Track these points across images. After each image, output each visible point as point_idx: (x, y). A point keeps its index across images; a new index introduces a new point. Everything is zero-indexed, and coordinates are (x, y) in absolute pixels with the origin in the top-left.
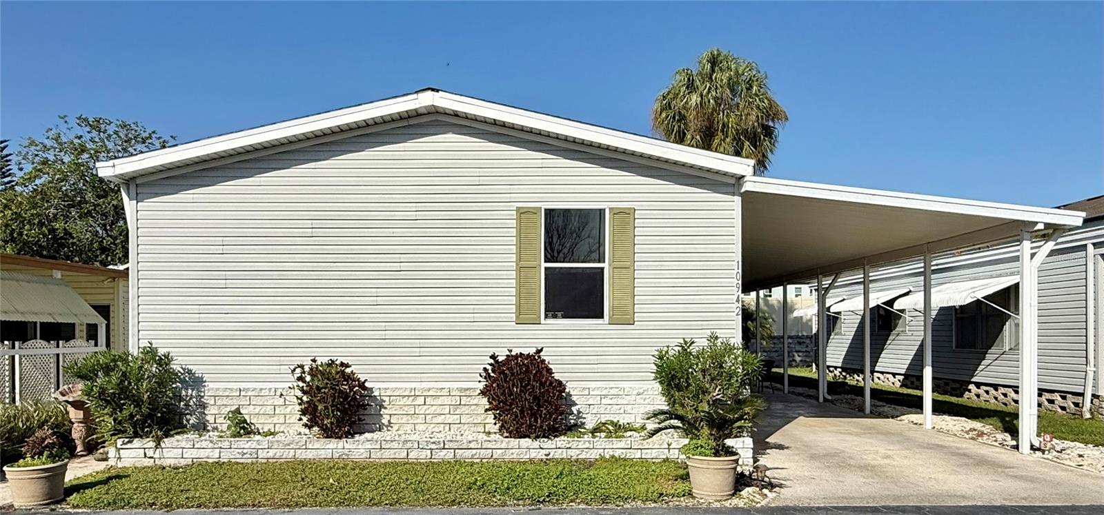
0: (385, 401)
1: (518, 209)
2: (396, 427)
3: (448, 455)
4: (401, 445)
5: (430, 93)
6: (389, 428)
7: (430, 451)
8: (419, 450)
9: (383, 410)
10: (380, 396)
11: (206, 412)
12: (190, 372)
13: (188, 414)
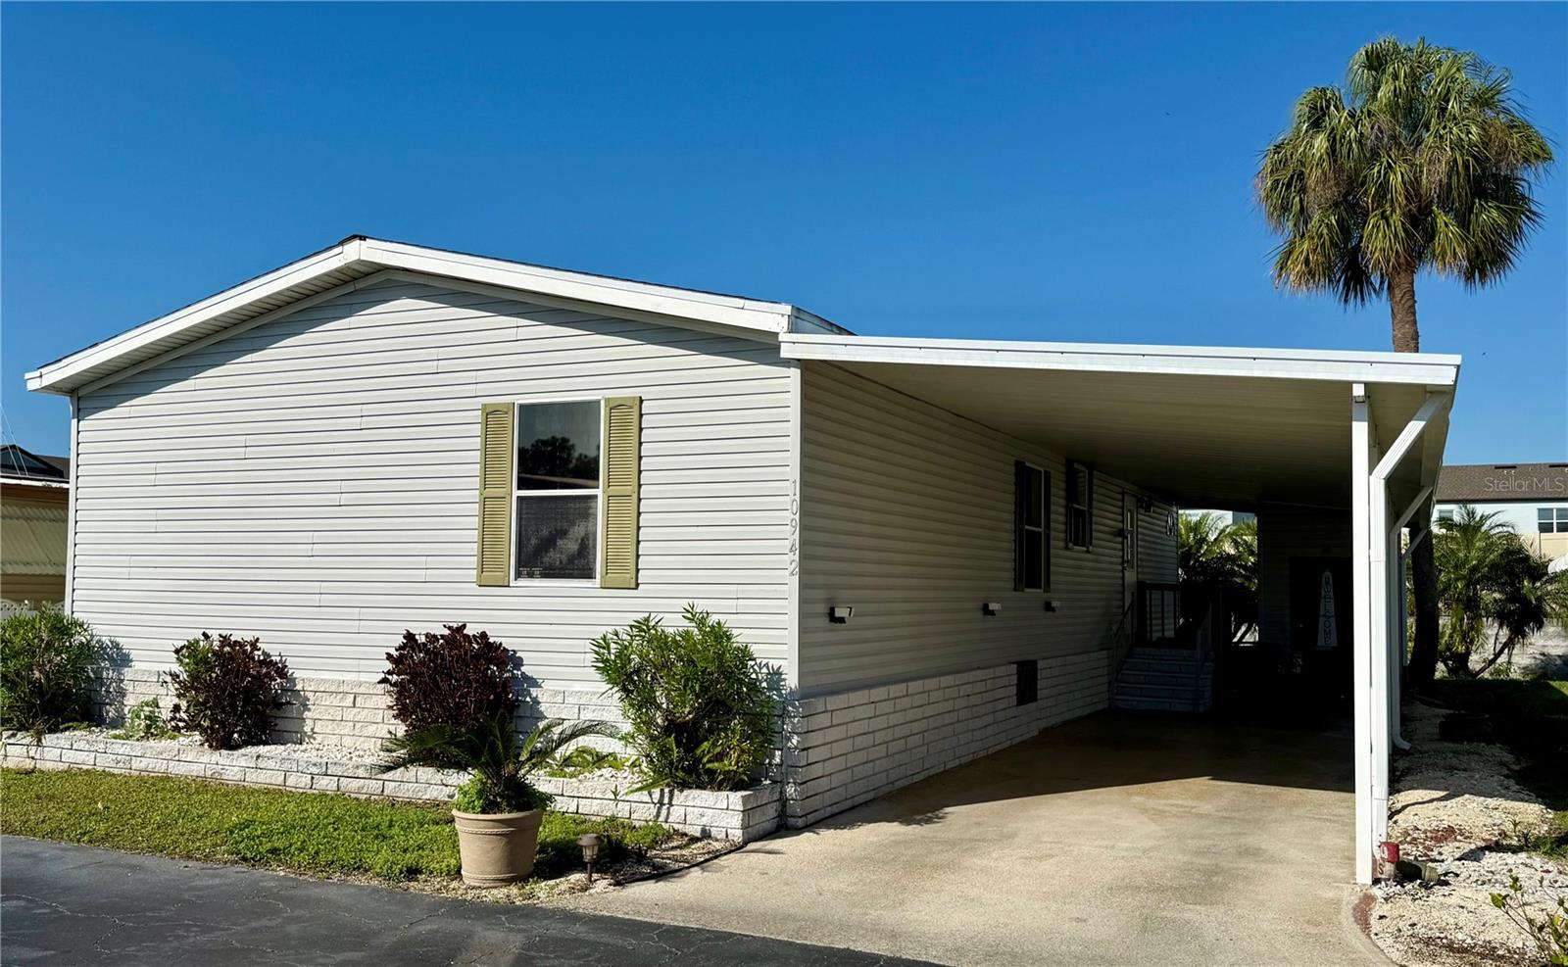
0: (308, 700)
1: (485, 406)
2: (319, 738)
3: (327, 784)
4: (278, 764)
5: (357, 242)
6: (312, 740)
7: (310, 776)
8: (299, 774)
9: (306, 713)
10: (303, 690)
11: (125, 703)
12: (116, 646)
13: (107, 704)
